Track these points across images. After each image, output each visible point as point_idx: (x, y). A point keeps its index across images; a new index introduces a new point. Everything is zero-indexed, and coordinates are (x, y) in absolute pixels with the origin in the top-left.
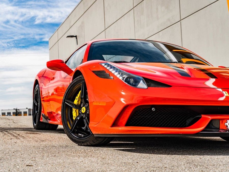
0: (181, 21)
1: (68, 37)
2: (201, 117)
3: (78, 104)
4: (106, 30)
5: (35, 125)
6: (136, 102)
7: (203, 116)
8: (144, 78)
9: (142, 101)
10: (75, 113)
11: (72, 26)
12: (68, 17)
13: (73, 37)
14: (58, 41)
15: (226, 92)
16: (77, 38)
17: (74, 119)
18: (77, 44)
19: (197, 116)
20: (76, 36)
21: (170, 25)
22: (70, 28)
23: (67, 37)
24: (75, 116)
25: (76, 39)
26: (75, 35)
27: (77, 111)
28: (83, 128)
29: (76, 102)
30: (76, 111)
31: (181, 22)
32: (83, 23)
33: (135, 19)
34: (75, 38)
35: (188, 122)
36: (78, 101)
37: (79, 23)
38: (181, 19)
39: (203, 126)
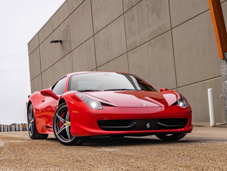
1: (52, 42)
4: (95, 35)
11: (56, 29)
13: (57, 43)
14: (39, 45)
16: (62, 43)
20: (61, 41)
21: (162, 34)
22: (53, 32)
23: (50, 43)
25: (61, 45)
26: (59, 40)
31: (172, 31)
32: (68, 26)
34: (60, 43)
38: (172, 28)
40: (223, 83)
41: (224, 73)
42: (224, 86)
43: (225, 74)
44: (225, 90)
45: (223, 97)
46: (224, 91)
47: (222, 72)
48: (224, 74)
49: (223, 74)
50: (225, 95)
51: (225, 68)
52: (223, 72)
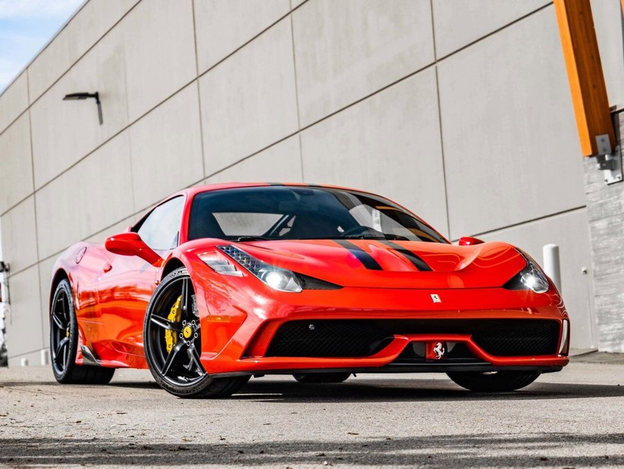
0: (439, 64)
1: (69, 97)
2: (393, 339)
3: (176, 320)
4: (200, 79)
5: (60, 373)
6: (283, 316)
7: (396, 337)
8: (295, 273)
9: (293, 314)
10: (172, 339)
11: (81, 57)
12: (67, 25)
13: (85, 98)
14: (30, 107)
15: (437, 296)
16: (100, 99)
17: (169, 349)
18: (101, 122)
19: (388, 338)
20: (96, 96)
22: (72, 67)
23: (64, 99)
24: (172, 344)
25: (96, 105)
26: (92, 92)
27: (175, 335)
28: (186, 367)
29: (172, 317)
30: (172, 335)
31: (436, 68)
32: (119, 49)
33: (298, 48)
34: (93, 100)
35: (372, 347)
36: (176, 317)
37: (106, 48)
38: (438, 58)
39: (394, 354)
40: (589, 229)
41: (594, 197)
42: (593, 236)
43: (596, 201)
44: (595, 250)
45: (588, 272)
46: (592, 253)
47: (587, 193)
48: (593, 202)
49: (591, 202)
50: (596, 265)
51: (597, 182)
52: (590, 196)
